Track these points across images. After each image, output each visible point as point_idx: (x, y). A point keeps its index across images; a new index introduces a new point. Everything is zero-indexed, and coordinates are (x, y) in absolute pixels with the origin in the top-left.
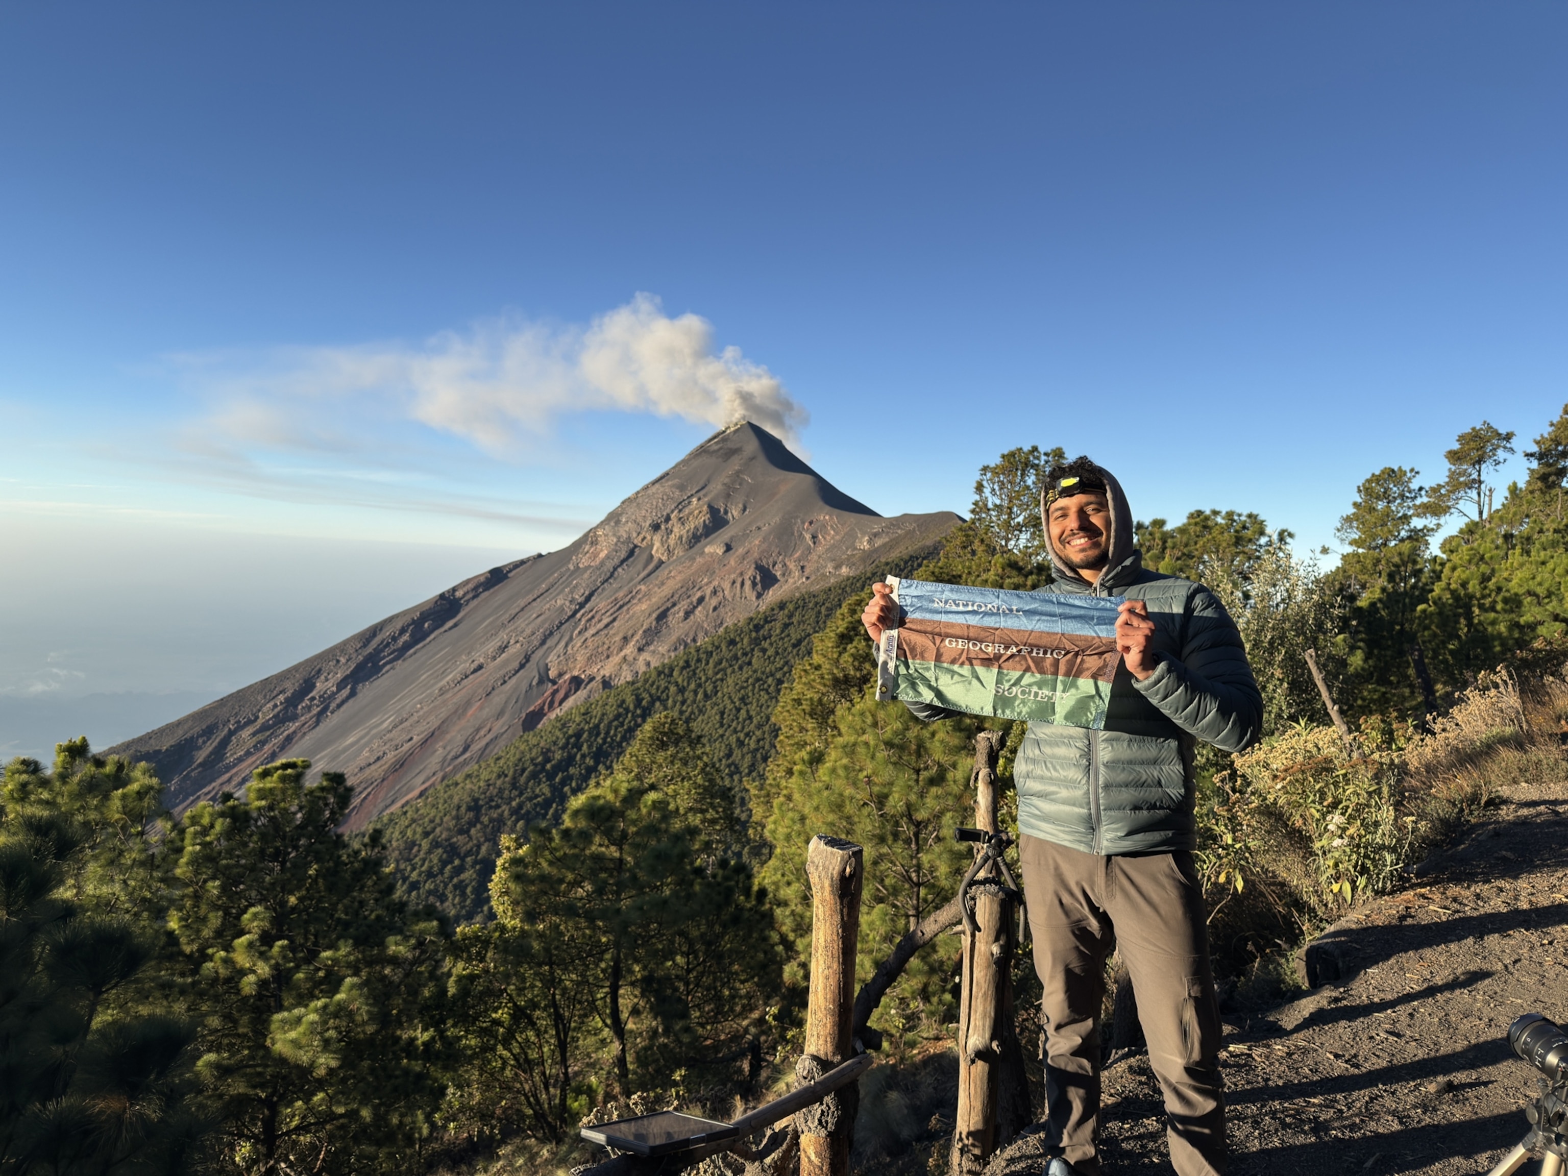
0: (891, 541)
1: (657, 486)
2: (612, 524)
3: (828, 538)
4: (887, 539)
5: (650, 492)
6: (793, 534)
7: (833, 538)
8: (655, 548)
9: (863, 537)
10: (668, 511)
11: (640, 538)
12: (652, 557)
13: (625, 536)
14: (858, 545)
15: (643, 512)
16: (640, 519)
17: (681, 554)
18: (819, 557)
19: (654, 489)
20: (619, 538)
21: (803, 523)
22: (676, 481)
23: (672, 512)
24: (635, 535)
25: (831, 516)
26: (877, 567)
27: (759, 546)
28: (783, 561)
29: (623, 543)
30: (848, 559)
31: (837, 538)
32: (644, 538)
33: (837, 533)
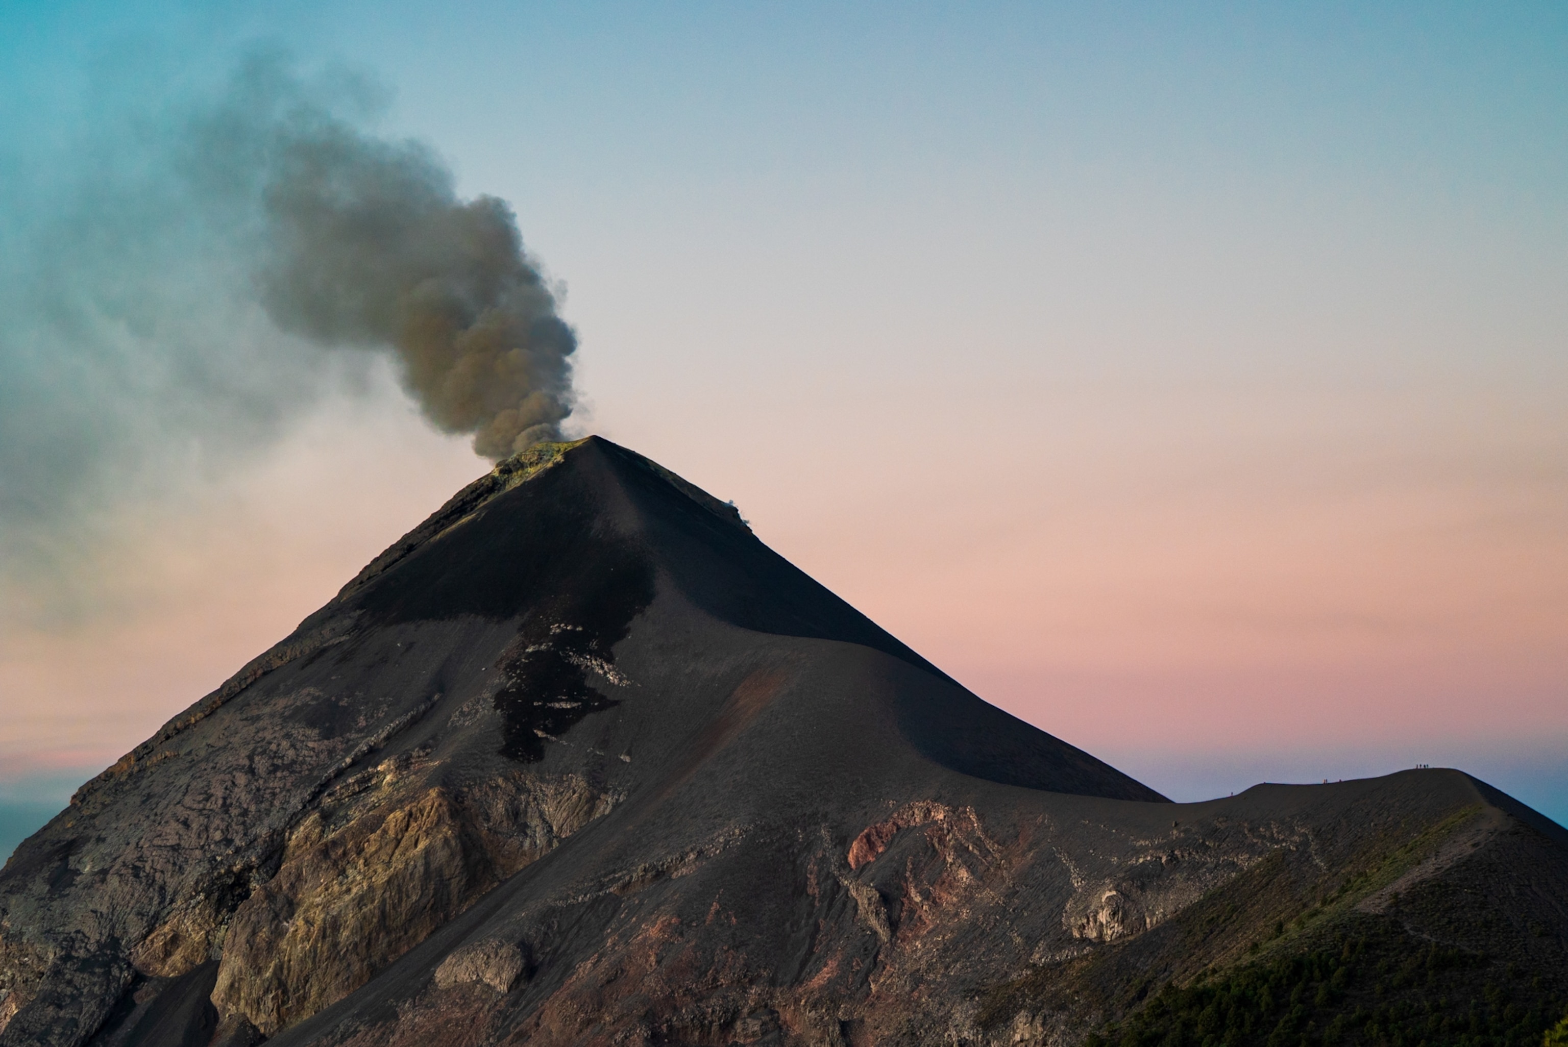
0: (1211, 899)
1: (228, 718)
2: (40, 887)
3: (949, 899)
4: (1195, 897)
5: (198, 744)
6: (800, 889)
7: (968, 899)
8: (223, 980)
9: (1090, 891)
10: (276, 819)
11: (158, 941)
12: (210, 1015)
13: (94, 934)
14: (1072, 922)
15: (171, 832)
16: (156, 860)
17: (335, 996)
18: (917, 979)
19: (213, 733)
20: (69, 944)
21: (843, 842)
22: (308, 694)
23: (293, 822)
24: (135, 929)
25: (954, 808)
26: (1160, 1011)
27: (665, 945)
28: (766, 1008)
29: (86, 965)
30: (1036, 985)
31: (988, 896)
32: (175, 940)
33: (982, 878)
